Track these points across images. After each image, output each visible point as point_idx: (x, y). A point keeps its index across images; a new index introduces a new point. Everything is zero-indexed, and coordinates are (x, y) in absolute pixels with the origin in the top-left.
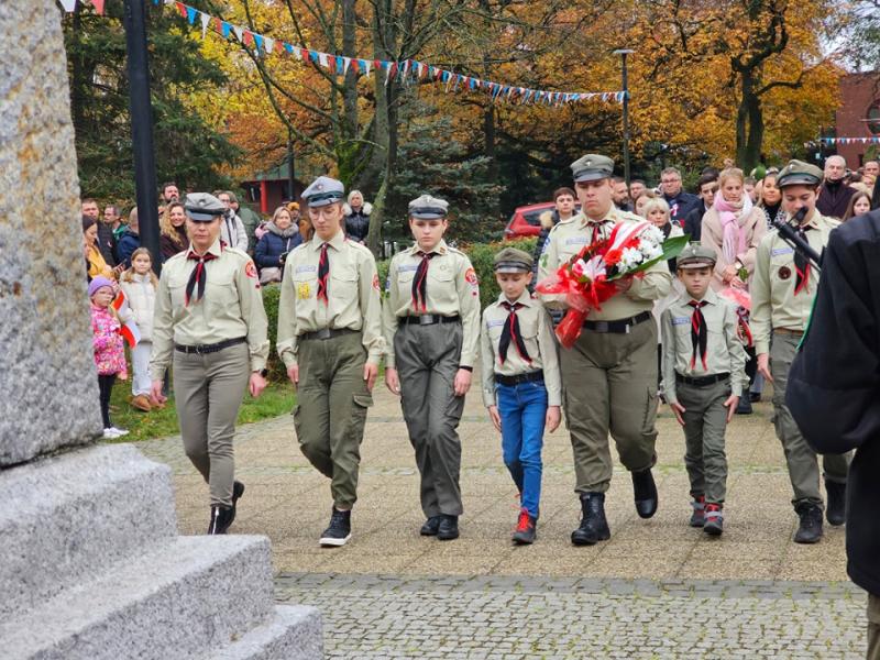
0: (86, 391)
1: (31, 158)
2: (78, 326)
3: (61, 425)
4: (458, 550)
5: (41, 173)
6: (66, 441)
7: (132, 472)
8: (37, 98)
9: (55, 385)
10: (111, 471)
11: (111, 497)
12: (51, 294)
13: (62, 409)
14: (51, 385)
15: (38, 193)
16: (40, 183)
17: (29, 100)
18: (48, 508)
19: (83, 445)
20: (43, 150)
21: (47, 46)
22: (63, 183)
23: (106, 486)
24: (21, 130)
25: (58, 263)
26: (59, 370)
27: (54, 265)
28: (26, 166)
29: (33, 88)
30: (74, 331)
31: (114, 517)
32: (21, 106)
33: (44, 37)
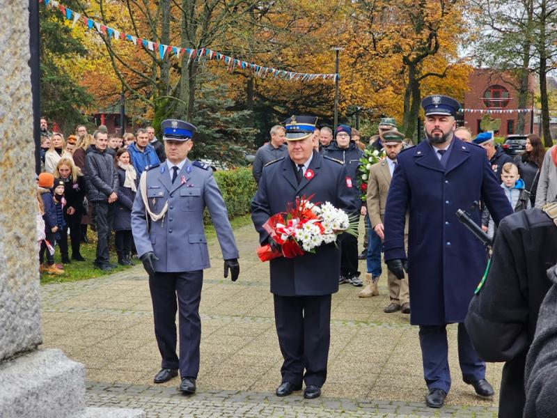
0: (33, 315)
1: (8, 166)
2: (31, 273)
3: (17, 339)
4: (228, 372)
5: (14, 175)
6: (20, 349)
7: (60, 370)
8: (14, 126)
9: (15, 313)
10: (47, 369)
11: (48, 388)
12: (16, 254)
13: (18, 329)
14: (12, 313)
15: (11, 188)
16: (13, 182)
17: (8, 128)
18: (10, 399)
19: (30, 351)
20: (16, 160)
21: (21, 92)
22: (26, 181)
23: (45, 381)
24: (3, 148)
25: (21, 233)
26: (18, 303)
27: (19, 235)
28: (5, 171)
29: (12, 120)
30: (28, 276)
31: (49, 401)
32: (3, 132)
33: (20, 86)
